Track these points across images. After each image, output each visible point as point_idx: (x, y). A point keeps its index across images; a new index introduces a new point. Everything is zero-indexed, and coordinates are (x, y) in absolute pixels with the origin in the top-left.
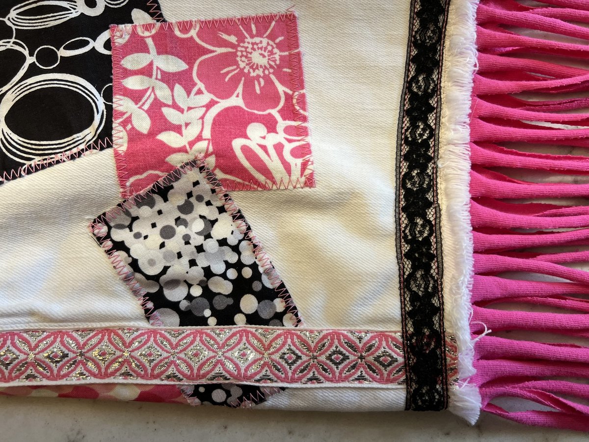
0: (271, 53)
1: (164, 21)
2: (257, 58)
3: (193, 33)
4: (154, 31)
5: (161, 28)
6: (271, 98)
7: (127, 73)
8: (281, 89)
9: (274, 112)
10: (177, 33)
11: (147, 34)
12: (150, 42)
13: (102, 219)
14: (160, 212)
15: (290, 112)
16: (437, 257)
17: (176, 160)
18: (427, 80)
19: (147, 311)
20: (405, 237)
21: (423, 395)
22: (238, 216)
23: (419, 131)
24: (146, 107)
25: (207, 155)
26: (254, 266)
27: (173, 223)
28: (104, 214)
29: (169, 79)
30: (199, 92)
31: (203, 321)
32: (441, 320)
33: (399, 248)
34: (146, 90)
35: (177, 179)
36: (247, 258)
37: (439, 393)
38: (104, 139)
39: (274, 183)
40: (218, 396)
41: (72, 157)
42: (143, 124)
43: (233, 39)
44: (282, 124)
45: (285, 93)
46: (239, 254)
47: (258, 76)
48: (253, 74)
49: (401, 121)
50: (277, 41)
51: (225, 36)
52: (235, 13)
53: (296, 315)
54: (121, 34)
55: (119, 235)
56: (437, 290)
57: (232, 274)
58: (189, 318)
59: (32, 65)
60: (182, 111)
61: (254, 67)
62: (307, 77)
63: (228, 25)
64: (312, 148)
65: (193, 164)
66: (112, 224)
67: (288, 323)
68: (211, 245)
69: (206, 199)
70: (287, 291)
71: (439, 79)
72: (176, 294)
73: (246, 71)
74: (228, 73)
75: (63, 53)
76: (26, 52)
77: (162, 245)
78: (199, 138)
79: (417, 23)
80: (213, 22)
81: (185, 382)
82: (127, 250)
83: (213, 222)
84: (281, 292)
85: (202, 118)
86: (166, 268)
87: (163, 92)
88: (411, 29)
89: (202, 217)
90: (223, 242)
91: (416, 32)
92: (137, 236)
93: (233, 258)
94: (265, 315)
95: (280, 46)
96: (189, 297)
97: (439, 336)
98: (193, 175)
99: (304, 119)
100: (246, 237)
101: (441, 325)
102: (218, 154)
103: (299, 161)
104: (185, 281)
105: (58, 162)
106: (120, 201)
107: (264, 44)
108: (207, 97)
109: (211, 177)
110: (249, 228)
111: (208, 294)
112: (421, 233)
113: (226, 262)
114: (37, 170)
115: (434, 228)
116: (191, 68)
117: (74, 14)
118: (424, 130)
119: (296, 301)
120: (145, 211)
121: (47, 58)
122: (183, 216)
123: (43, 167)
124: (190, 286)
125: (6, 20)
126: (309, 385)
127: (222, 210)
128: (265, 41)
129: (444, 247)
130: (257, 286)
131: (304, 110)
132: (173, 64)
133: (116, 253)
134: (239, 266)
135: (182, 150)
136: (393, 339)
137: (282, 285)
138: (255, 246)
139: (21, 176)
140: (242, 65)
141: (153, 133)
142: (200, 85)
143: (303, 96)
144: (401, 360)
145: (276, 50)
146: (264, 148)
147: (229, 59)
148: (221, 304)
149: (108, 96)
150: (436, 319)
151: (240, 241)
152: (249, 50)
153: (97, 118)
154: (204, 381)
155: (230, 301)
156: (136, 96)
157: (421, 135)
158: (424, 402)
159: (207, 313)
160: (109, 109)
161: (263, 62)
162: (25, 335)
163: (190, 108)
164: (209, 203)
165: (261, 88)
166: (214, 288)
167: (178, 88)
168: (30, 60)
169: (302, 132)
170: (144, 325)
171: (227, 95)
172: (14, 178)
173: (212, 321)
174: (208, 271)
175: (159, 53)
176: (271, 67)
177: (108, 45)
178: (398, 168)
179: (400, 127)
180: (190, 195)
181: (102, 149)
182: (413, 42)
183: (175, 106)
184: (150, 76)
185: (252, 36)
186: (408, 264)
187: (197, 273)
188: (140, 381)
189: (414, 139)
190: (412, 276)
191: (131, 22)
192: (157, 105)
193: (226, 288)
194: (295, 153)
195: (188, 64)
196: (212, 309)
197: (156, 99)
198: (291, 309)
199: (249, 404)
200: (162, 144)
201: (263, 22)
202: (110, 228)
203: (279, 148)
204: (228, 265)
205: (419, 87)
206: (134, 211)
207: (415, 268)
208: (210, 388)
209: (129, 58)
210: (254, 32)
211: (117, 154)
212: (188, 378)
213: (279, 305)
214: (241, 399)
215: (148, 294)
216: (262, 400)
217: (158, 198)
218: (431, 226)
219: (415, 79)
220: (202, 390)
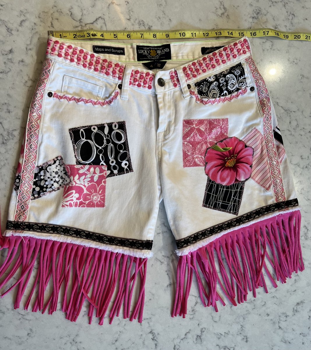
0: (96, 201)
1: (107, 178)
2: (95, 197)
3: (103, 184)
4: (104, 175)
5: (105, 177)
6: (85, 199)
7: (95, 168)
8: (87, 202)
9: (82, 200)
10: (103, 180)
11: (104, 173)
12: (102, 174)
13: (62, 159)
14: (62, 172)
15: (81, 203)
16: (41, 232)
17: (72, 178)
18: (84, 236)
19: (39, 167)
20: (47, 226)
21: (11, 224)
22: (58, 189)
23: (72, 232)
24: (85, 172)
25: (72, 184)
26: (46, 191)
27: (59, 174)
28: (63, 160)
29: (92, 178)
30: (88, 184)
31: (35, 178)
32: (27, 230)
33: (45, 224)
34: (90, 172)
35: (68, 177)
36: (48, 190)
37: (11, 228)
38: (78, 163)
39: (64, 198)
40: (17, 181)
41: (75, 156)
42: (81, 171)
43: (100, 192)
44: (78, 201)
45: (86, 203)
46: (49, 188)
47: (91, 197)
48: (91, 196)
49: (75, 228)
50: (99, 202)
51: (101, 191)
52: (106, 194)
53: (33, 199)
54: (105, 168)
55: (58, 162)
56: (34, 230)
57: (45, 186)
58: (36, 175)
59: (99, 148)
60: (84, 180)
61: (93, 197)
62: (89, 208)
63: (104, 192)
64: (71, 208)
65: (71, 181)
66: (60, 161)
67: (32, 197)
68: (52, 182)
69: (63, 182)
70: (39, 198)
71: (84, 238)
72: (42, 173)
73: (92, 195)
74: (92, 190)
75: (101, 155)
76: (102, 147)
77: (54, 172)
78: (76, 183)
79: (98, 235)
80: (105, 188)
81: (22, 174)
82: (54, 164)
83: (58, 183)
84: (39, 196)
85: (81, 184)
86: (48, 172)
87: (89, 176)
88: (97, 233)
89: (59, 181)
90: (53, 185)
91: (96, 235)
92: (57, 166)
93: (49, 187)
94: (34, 192)
95: (97, 203)
96: (41, 176)
97: (23, 229)
98: (68, 181)
99: (79, 206)
100: (53, 190)
101: (26, 230)
102: (72, 187)
103: (68, 204)
104: (45, 175)
105: (75, 153)
106: (65, 164)
107: (98, 199)
108: (87, 185)
109: (67, 184)
110: (55, 191)
111: (41, 180)
112: (47, 229)
113: (48, 185)
114: (74, 148)
115: (48, 232)
116: (95, 182)
117: (110, 158)
118: (72, 233)
119: (36, 200)
120: (62, 169)
121: (100, 152)
122: (60, 176)
123: (74, 149)
124: (44, 176)
125: (111, 143)
126: (17, 200)
127: (60, 185)
128: (99, 200)
129: (43, 233)
130: (41, 191)
131: (81, 207)
132: (96, 178)
133: (53, 161)
134: (47, 188)
135: (74, 179)
136: (25, 220)
137: (41, 197)
138: (51, 192)
139: (73, 144)
140: (94, 194)
141: (78, 174)
142: (90, 184)
143: (85, 207)
144: (20, 221)
145: (96, 202)
146: (72, 197)
147: (96, 191)
148: (38, 183)
149: (89, 164)
150: (28, 229)
151: (52, 189)
152: (97, 196)
153: (84, 162)
154: (21, 178)
155: (39, 185)
156: (88, 170)
157: (71, 232)
158: (9, 225)
159: (37, 179)
160: (86, 164)
161: (94, 199)
162: (37, 140)
163: (84, 181)
164: (62, 183)
165: (88, 197)
166: (42, 181)
167: (90, 179)
168: (100, 148)
169: (76, 205)
170: (36, 165)
171: (87, 189)
172: (72, 143)
173: (35, 180)
174: (46, 181)
175: (99, 176)
176: (93, 200)
177: (102, 165)
178: (64, 226)
179: (74, 228)
180: (64, 179)
181: (76, 162)
182: (94, 233)
183: (85, 178)
184: (93, 173)
185: (100, 197)
186: (41, 225)
187: (46, 178)
188: (23, 164)
189: (70, 231)
190: (38, 226)
191: (107, 170)
192: (86, 174)
193: (42, 184)
194: (70, 204)
195: (96, 182)
196: (38, 180)
197: (87, 174)
198: (35, 198)
199: (15, 187)
200: (76, 175)
201: (104, 200)
202: (59, 160)
203: (72, 200)
204: (47, 185)
205: (82, 233)
206: (62, 166)
207: (40, 226)
208: (20, 179)
209: (99, 169)
210: (101, 198)
211: (74, 165)
212: (22, 175)
213: (36, 196)
214: (16, 185)
215: (43, 167)
216: (15, 190)
217: (64, 172)
218: (49, 231)
219: (85, 233)
220: (19, 177)
